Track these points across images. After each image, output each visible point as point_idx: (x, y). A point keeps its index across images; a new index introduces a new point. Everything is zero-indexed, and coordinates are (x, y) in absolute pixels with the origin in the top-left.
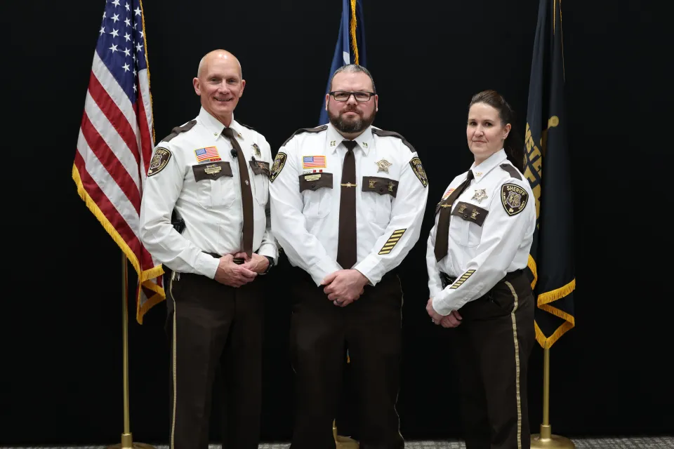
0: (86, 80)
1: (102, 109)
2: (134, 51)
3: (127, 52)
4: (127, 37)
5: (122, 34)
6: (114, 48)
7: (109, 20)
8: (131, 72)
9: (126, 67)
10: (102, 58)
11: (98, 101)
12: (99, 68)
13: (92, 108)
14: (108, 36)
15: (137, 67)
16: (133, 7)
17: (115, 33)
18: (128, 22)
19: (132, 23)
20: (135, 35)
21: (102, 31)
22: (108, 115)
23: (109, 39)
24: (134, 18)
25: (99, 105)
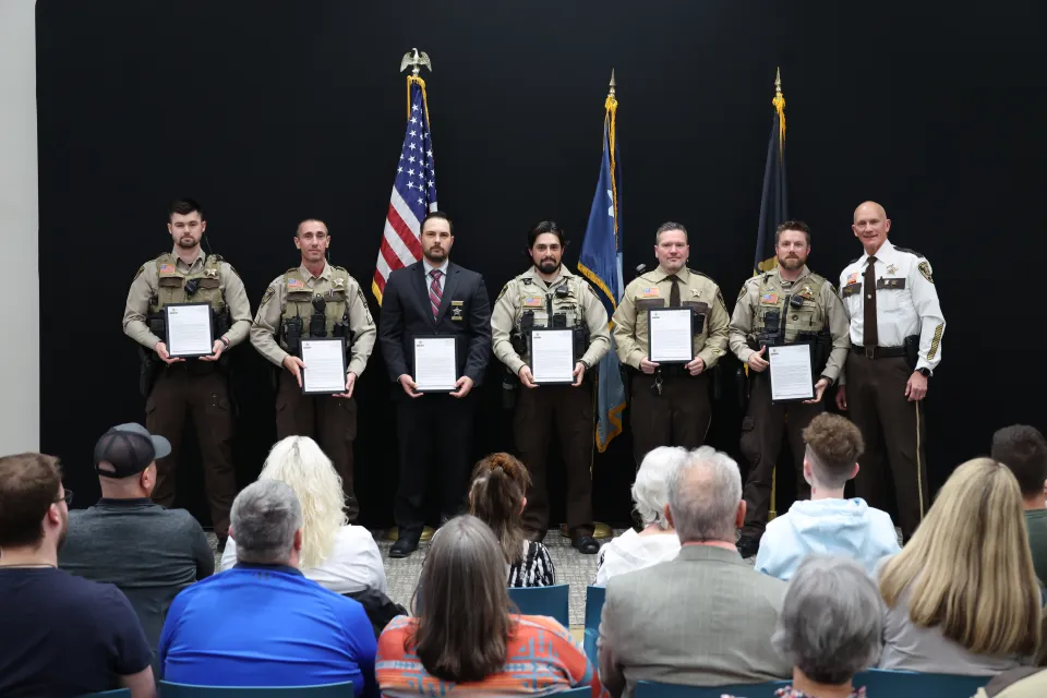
0: (385, 210)
1: (400, 235)
2: (426, 186)
3: (421, 188)
4: (421, 175)
5: (417, 172)
6: (410, 185)
7: (406, 161)
8: (423, 205)
9: (420, 201)
10: (401, 192)
11: (396, 229)
12: (397, 201)
13: (390, 234)
14: (405, 174)
15: (429, 201)
16: (425, 150)
17: (411, 172)
18: (421, 162)
19: (425, 163)
20: (426, 172)
21: (400, 170)
22: (405, 241)
23: (406, 177)
24: (426, 159)
25: (398, 232)
